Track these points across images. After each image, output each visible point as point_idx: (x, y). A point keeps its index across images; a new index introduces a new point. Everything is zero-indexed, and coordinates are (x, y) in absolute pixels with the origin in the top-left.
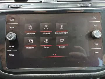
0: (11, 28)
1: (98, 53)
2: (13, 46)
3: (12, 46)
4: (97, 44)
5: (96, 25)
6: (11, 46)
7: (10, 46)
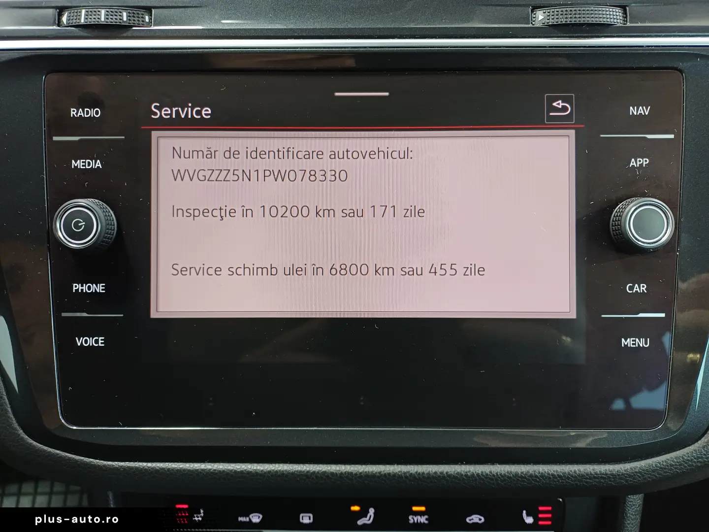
0: (79, 164)
1: (641, 342)
2: (100, 288)
3: (94, 287)
4: (643, 288)
5: (645, 161)
6: (85, 288)
7: (76, 287)
